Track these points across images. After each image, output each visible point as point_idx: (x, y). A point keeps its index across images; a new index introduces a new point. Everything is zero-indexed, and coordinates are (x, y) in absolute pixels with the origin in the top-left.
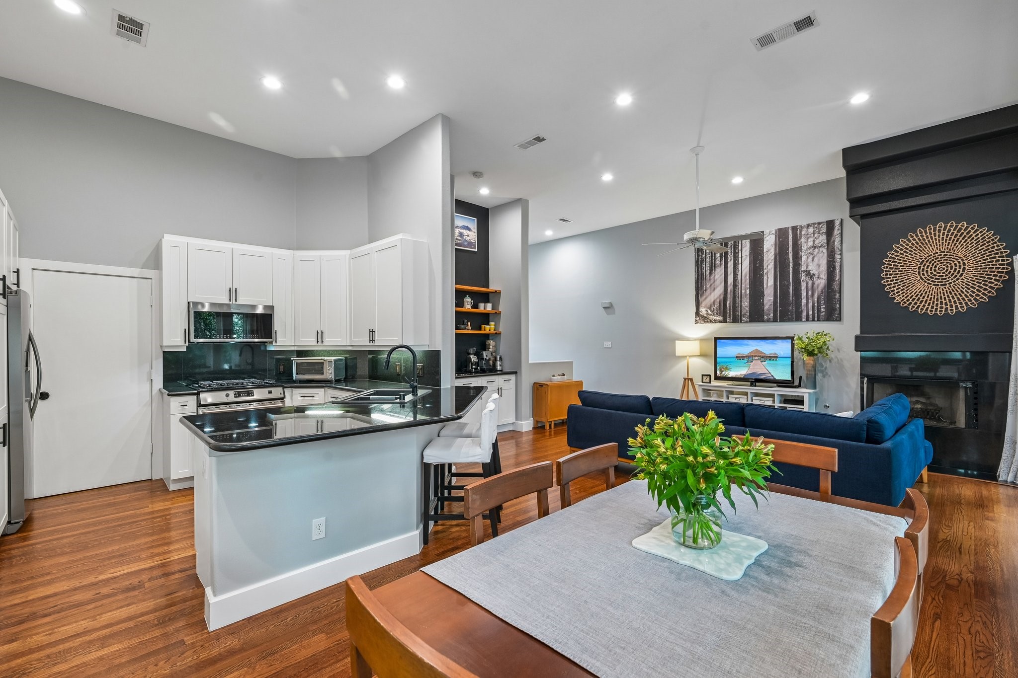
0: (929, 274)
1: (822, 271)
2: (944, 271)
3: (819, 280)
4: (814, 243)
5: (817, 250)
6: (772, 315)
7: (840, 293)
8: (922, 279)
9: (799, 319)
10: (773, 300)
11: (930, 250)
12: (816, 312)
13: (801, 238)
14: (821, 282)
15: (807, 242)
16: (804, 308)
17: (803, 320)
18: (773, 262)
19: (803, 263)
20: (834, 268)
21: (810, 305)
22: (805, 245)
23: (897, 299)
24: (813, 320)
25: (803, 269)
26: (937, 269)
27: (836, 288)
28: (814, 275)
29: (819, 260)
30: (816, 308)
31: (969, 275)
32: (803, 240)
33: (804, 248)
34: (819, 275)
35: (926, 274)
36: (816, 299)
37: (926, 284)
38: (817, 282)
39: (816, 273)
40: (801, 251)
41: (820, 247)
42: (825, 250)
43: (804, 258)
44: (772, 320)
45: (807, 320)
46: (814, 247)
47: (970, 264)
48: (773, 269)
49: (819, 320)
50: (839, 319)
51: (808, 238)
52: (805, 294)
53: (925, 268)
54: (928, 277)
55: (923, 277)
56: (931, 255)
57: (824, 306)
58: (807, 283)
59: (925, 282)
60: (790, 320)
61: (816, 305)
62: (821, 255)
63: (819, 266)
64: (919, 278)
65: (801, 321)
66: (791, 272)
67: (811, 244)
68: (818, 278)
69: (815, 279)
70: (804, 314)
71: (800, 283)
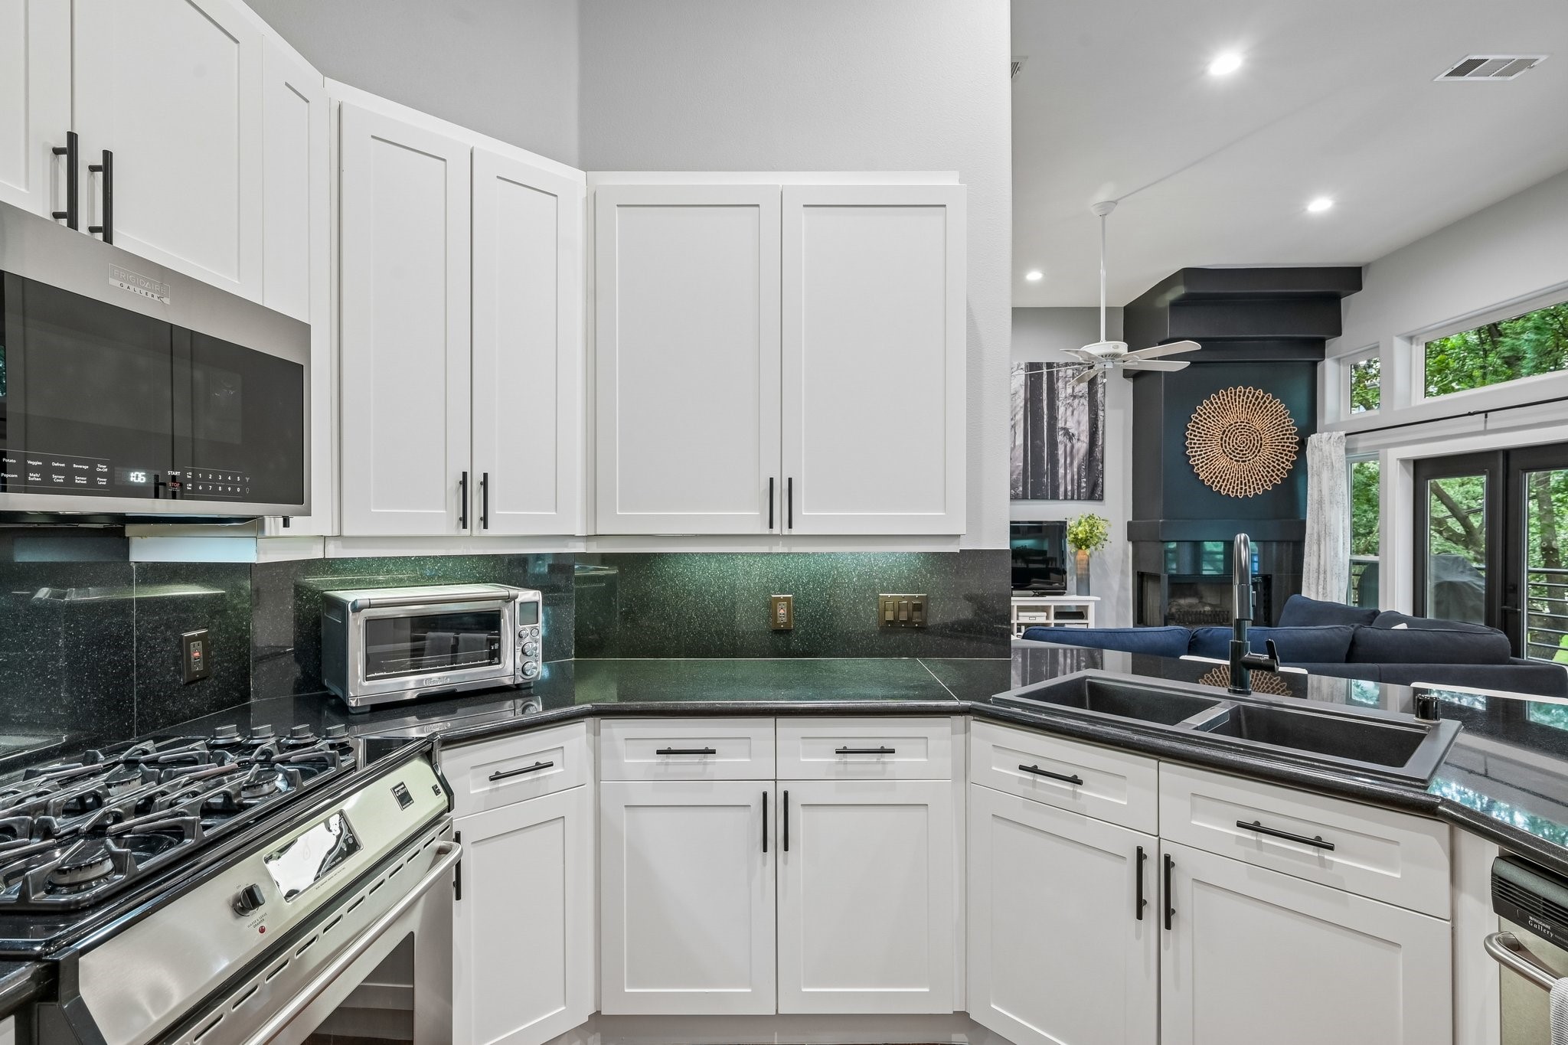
0: (1231, 447)
1: (1083, 431)
2: (1244, 445)
3: (1080, 444)
4: (1073, 391)
5: (1077, 401)
6: (1021, 489)
7: (1102, 463)
8: (1225, 453)
9: (1055, 496)
10: (1022, 467)
11: (1231, 418)
12: (1076, 487)
13: (1057, 381)
14: (1082, 446)
15: (1066, 388)
16: (1061, 481)
17: (1061, 498)
18: (1022, 410)
19: (1060, 417)
20: (1097, 428)
21: (1069, 477)
22: (1064, 391)
23: (1201, 475)
24: (1072, 499)
25: (1060, 426)
26: (1238, 441)
27: (1099, 456)
28: (1073, 435)
29: (1079, 415)
30: (1076, 481)
31: (1266, 452)
32: (1060, 384)
33: (1062, 395)
34: (1079, 436)
35: (1228, 447)
36: (1075, 470)
37: (1228, 459)
38: (1077, 445)
39: (1076, 433)
40: (1058, 399)
41: (1081, 397)
42: (1086, 403)
43: (1062, 410)
44: (1021, 496)
45: (1066, 498)
46: (1075, 397)
47: (1266, 439)
48: (1022, 421)
49: (1079, 499)
50: (1101, 499)
51: (1066, 383)
52: (1063, 461)
53: (1227, 439)
54: (1230, 451)
55: (1226, 450)
56: (1232, 424)
57: (1085, 480)
58: (1066, 447)
59: (1227, 456)
60: (1044, 498)
61: (1076, 477)
62: (1081, 408)
63: (1079, 423)
64: (1221, 451)
65: (1058, 499)
66: (1045, 427)
67: (1069, 391)
68: (1078, 440)
69: (1074, 441)
70: (1062, 489)
71: (1057, 446)
